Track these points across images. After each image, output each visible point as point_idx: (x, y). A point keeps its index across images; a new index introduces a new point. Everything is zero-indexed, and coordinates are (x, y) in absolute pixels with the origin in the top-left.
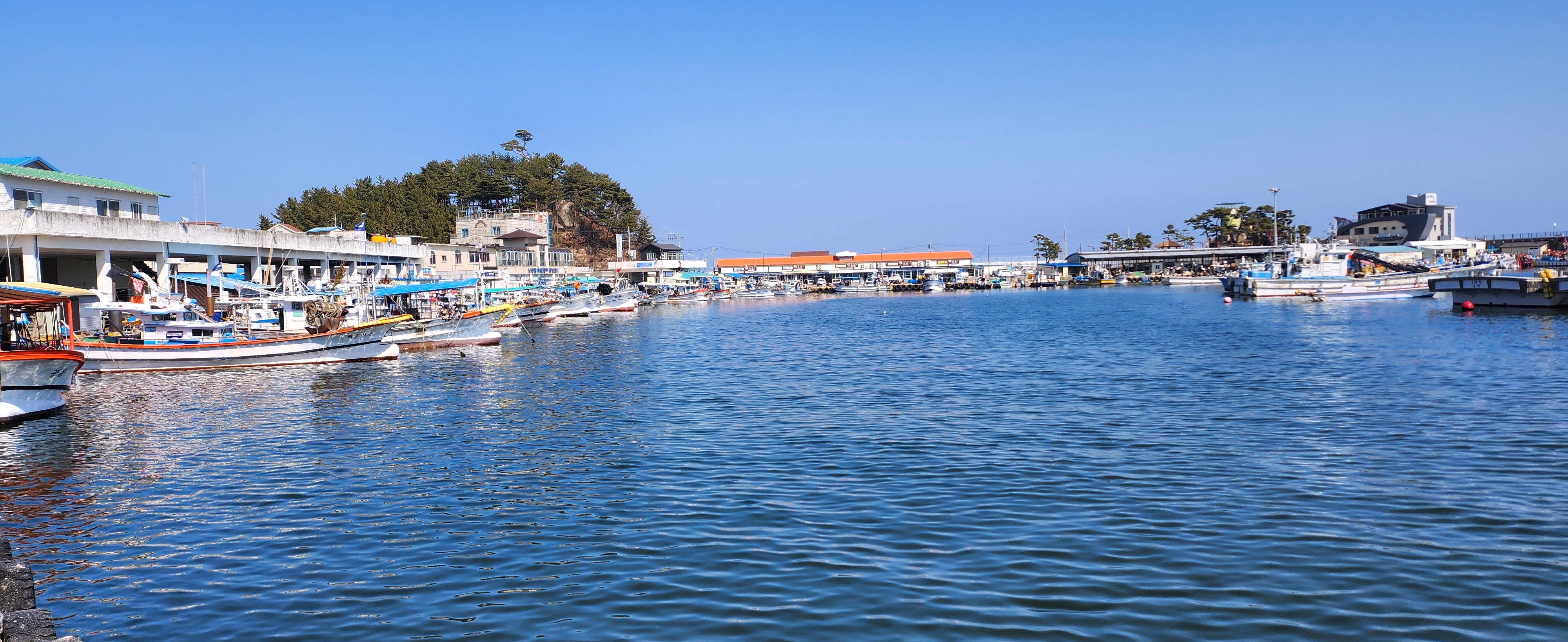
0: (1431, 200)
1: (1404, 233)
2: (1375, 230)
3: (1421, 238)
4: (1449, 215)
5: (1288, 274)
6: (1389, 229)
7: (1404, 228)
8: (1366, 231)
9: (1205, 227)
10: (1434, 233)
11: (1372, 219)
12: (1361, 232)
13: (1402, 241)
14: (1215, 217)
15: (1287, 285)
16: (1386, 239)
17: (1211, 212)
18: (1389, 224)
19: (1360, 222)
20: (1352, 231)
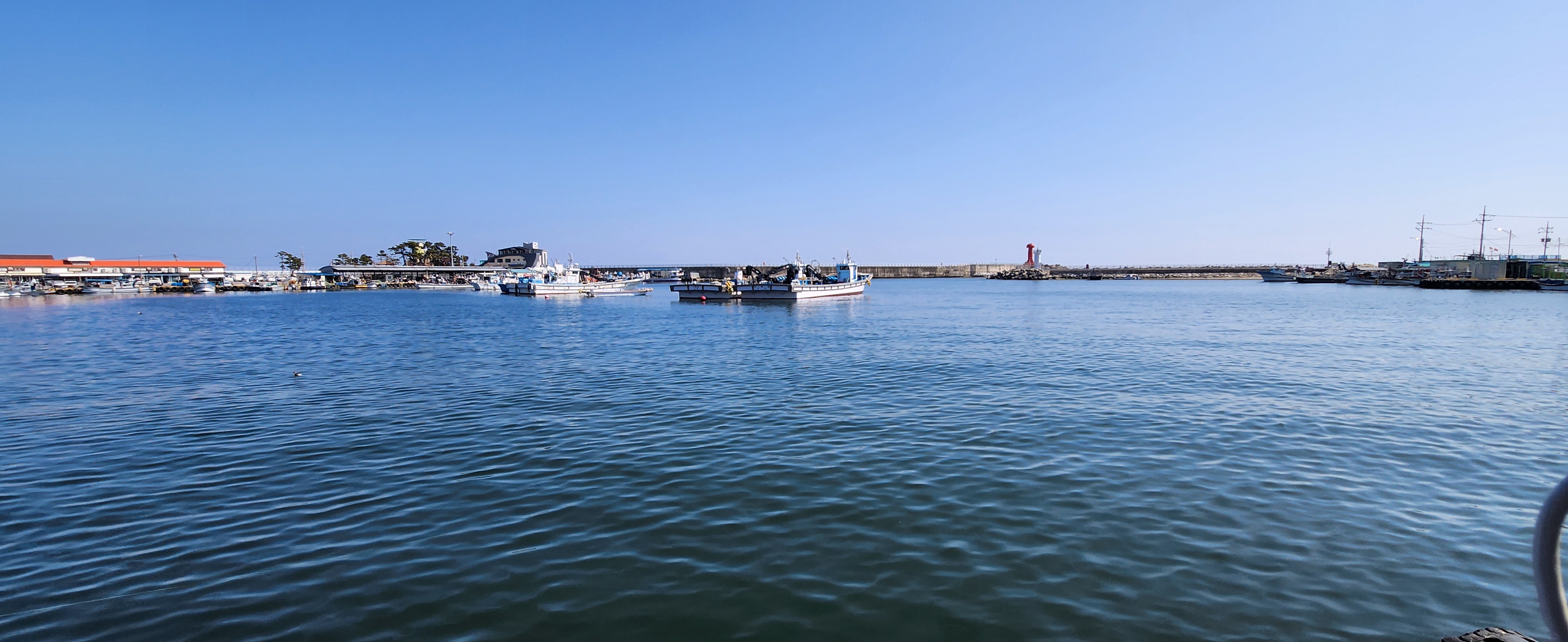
0: (535, 246)
1: (525, 263)
2: (509, 261)
3: (533, 265)
4: (545, 254)
5: (550, 281)
6: (516, 260)
7: (524, 260)
8: (504, 261)
9: (402, 253)
10: (539, 264)
11: (507, 255)
12: (501, 261)
13: (523, 267)
14: (409, 247)
15: (552, 288)
16: (515, 266)
17: (406, 244)
18: (516, 258)
19: (500, 256)
20: (496, 260)
